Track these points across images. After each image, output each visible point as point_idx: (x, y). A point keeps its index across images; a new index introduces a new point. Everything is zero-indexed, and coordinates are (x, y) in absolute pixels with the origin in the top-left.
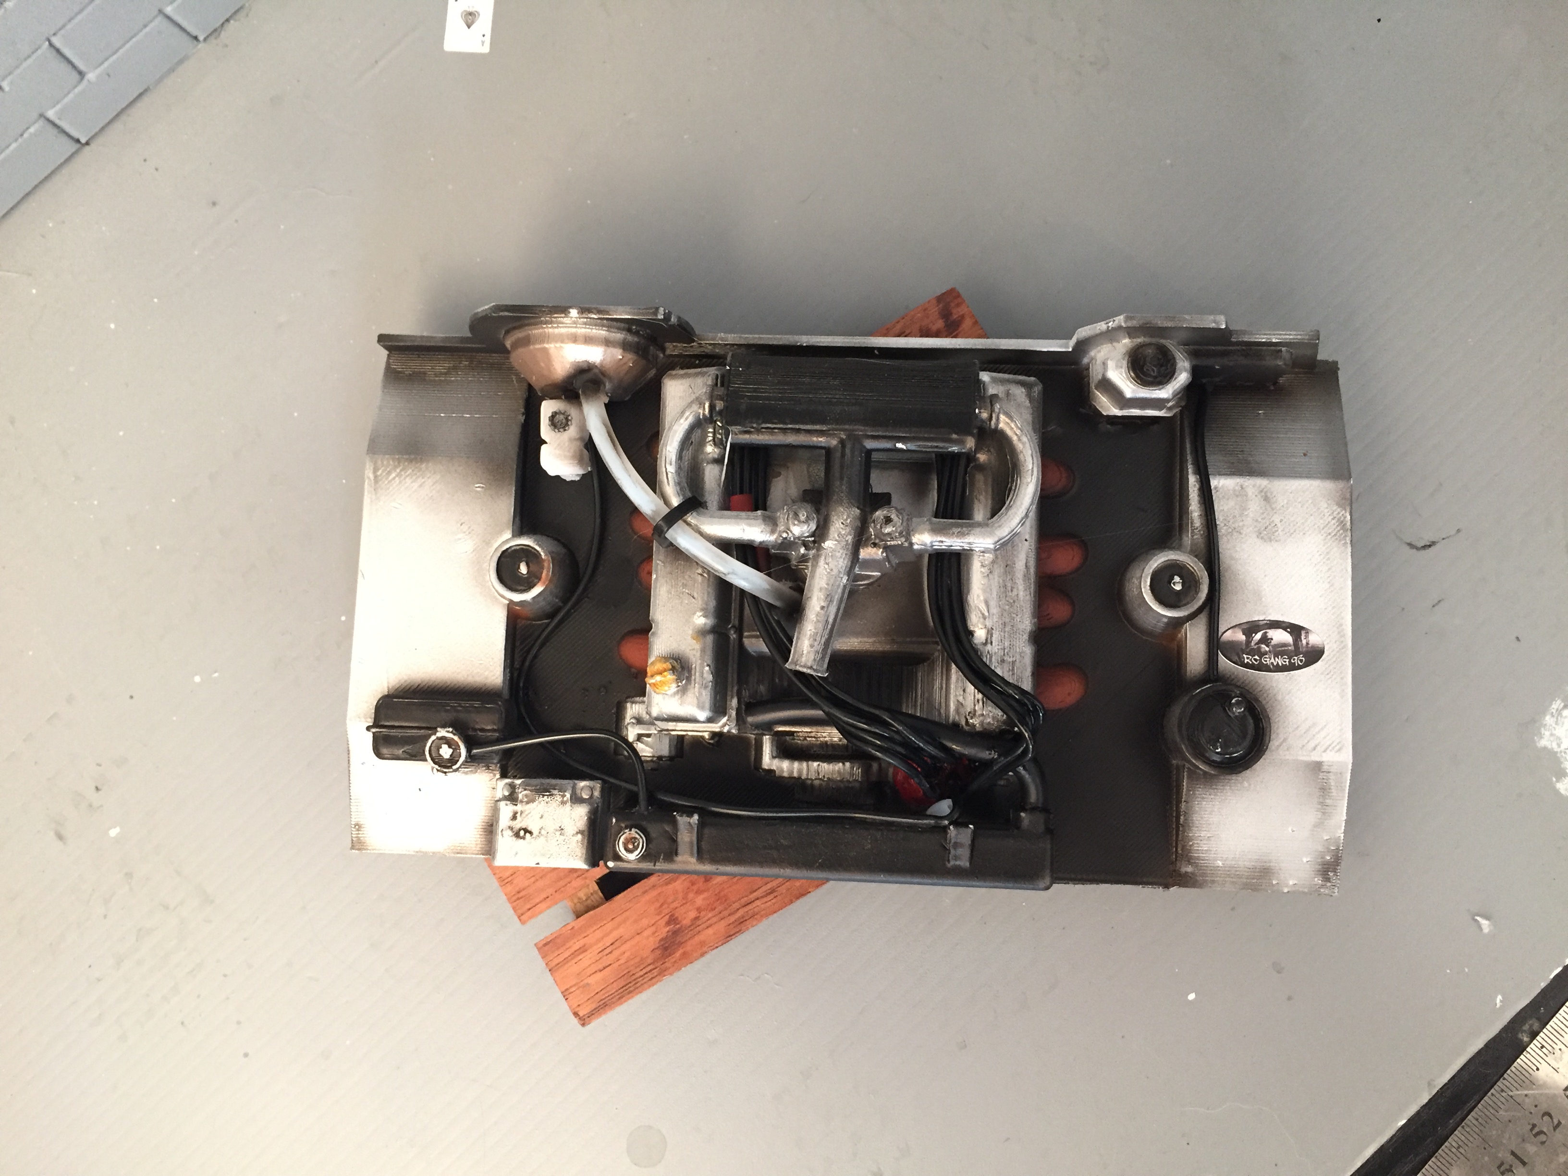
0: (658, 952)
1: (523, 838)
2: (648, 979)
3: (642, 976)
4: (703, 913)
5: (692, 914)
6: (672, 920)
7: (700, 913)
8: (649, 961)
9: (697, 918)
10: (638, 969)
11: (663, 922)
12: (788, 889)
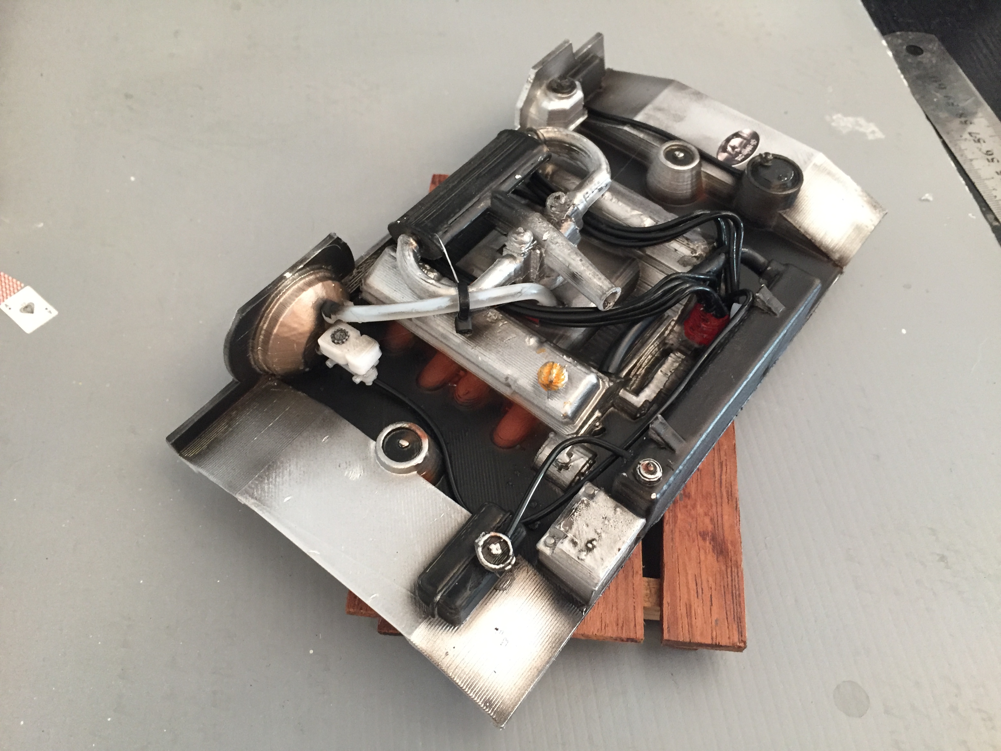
0: (721, 558)
1: (594, 547)
2: (736, 577)
3: (732, 580)
4: (710, 514)
5: (707, 520)
6: (703, 535)
7: (709, 515)
8: (723, 568)
9: (712, 520)
10: (725, 580)
11: (701, 543)
12: (726, 455)
